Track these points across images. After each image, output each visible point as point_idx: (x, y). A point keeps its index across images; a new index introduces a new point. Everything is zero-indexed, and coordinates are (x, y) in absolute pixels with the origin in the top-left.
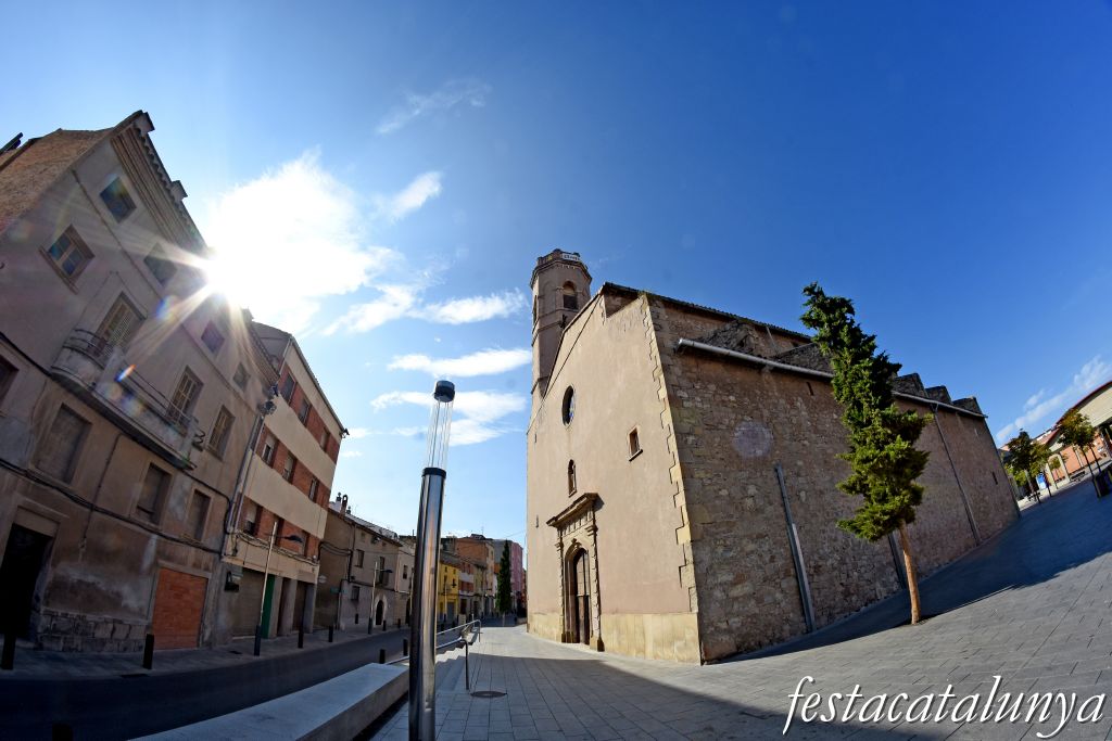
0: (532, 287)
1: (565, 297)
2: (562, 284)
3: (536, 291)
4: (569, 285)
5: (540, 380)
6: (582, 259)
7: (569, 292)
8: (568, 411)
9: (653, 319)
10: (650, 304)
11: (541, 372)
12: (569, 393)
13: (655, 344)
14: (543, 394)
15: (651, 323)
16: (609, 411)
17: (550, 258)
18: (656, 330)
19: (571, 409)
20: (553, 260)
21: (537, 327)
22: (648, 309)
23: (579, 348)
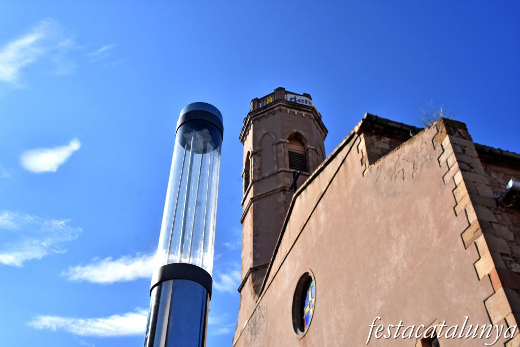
0: (243, 141)
1: (291, 154)
2: (287, 136)
3: (249, 145)
4: (296, 138)
5: (253, 270)
6: (314, 103)
7: (296, 148)
8: (302, 312)
9: (456, 153)
10: (449, 133)
11: (255, 259)
12: (305, 283)
13: (462, 191)
14: (259, 290)
15: (452, 160)
16: (379, 304)
17: (270, 100)
18: (462, 170)
19: (307, 310)
20: (275, 102)
21: (251, 195)
22: (446, 141)
23: (322, 215)
